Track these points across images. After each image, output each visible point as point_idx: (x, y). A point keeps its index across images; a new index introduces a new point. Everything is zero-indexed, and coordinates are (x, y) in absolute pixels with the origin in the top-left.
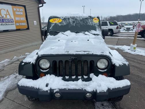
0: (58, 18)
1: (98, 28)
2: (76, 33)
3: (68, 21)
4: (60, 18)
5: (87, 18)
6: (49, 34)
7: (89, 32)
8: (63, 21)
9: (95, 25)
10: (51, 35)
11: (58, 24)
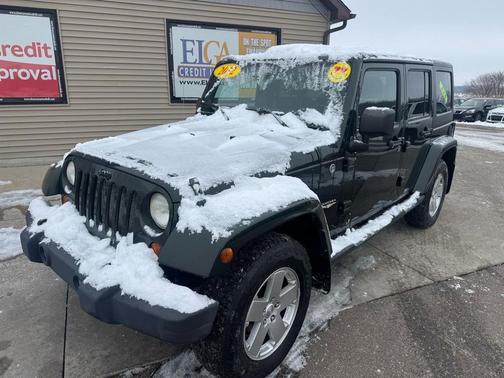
0: (234, 62)
1: (335, 104)
2: (260, 113)
3: (254, 74)
4: (238, 63)
5: (310, 65)
7: (297, 114)
8: (243, 72)
9: (327, 89)
11: (228, 81)
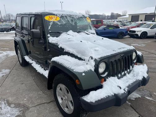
0: (54, 15)
1: (92, 28)
3: (66, 20)
4: (56, 15)
5: (81, 17)
6: (50, 35)
8: (61, 19)
10: (52, 37)
11: (57, 22)
